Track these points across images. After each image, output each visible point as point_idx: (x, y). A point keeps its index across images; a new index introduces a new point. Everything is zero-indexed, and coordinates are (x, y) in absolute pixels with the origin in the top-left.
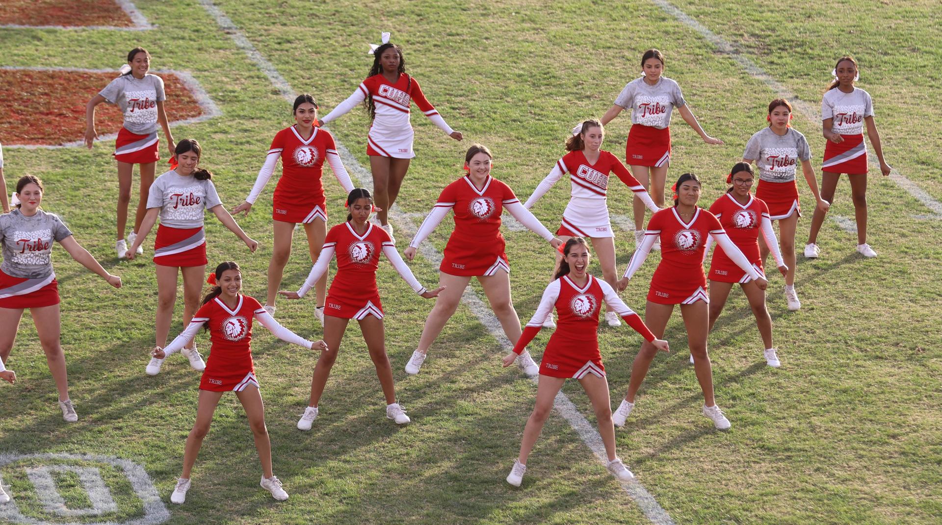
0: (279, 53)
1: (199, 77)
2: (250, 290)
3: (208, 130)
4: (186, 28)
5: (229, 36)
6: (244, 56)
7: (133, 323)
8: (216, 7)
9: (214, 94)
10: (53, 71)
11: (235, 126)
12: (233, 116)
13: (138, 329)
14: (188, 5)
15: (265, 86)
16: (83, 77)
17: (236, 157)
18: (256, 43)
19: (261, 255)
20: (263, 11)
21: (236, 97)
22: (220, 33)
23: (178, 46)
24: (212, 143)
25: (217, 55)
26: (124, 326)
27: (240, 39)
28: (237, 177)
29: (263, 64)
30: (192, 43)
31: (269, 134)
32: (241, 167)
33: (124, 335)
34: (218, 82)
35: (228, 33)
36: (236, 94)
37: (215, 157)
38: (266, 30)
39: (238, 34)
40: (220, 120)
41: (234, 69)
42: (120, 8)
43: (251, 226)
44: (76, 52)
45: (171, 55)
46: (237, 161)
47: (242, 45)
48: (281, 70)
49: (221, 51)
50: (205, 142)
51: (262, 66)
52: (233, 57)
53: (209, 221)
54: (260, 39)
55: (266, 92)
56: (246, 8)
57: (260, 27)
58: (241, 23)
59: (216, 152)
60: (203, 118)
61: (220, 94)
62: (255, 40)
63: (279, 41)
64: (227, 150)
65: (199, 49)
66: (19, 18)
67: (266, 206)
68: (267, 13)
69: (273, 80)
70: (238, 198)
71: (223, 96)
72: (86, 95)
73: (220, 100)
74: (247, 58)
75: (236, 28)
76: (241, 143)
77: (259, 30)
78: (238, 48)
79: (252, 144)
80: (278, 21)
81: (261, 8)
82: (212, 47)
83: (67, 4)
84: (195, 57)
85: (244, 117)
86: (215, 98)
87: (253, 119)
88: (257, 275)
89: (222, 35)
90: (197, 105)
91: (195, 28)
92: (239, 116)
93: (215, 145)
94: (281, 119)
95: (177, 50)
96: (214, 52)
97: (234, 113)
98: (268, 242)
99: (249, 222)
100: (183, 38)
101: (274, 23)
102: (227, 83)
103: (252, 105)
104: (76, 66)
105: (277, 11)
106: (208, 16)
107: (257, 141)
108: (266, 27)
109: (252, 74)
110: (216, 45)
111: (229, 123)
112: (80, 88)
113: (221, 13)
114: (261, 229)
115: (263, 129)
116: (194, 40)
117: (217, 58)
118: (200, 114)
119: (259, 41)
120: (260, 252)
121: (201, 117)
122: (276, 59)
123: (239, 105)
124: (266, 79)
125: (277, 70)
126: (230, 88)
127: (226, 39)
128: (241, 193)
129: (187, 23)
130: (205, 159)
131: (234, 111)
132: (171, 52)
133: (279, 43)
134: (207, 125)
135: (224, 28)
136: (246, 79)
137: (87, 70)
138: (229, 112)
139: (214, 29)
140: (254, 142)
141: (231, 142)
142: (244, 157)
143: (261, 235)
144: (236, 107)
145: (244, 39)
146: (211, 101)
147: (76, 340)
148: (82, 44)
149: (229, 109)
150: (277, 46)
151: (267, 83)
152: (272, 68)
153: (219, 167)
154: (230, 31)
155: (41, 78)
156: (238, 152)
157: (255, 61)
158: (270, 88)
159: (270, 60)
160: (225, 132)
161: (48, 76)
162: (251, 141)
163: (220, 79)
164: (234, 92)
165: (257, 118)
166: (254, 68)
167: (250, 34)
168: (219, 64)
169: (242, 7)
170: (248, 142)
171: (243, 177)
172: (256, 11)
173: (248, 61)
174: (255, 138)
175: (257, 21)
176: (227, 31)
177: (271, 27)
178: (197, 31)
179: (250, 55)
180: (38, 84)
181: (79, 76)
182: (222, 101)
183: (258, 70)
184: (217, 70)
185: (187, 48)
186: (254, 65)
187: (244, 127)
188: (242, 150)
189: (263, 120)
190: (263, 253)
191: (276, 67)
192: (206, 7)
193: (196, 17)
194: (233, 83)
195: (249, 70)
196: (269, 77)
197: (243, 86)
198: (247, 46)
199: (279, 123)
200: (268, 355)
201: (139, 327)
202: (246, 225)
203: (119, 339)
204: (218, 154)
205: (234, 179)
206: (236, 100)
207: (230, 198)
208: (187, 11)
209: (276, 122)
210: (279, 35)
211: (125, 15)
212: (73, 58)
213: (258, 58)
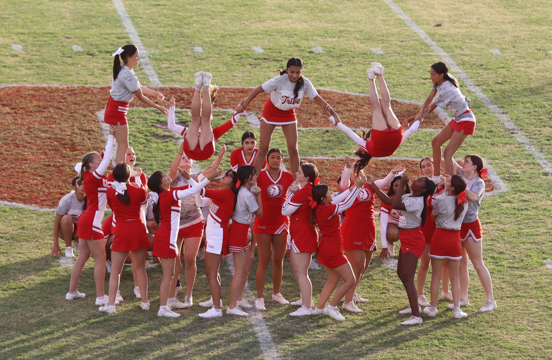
0: (548, 146)
1: (492, 164)
2: (528, 312)
3: (499, 200)
4: (483, 130)
5: (513, 135)
6: (523, 149)
7: (446, 335)
8: (504, 115)
9: (503, 176)
10: (391, 160)
11: (517, 198)
12: (516, 191)
13: (449, 339)
14: (485, 114)
15: (538, 170)
16: (411, 164)
17: (518, 219)
18: (531, 140)
19: (535, 288)
20: (537, 118)
21: (518, 177)
22: (507, 133)
23: (477, 143)
24: (501, 210)
25: (505, 149)
26: (440, 337)
27: (520, 137)
28: (519, 233)
29: (537, 154)
30: (487, 140)
31: (541, 203)
32: (521, 226)
33: (440, 344)
34: (505, 167)
35: (512, 133)
36: (518, 176)
37: (503, 219)
38: (538, 131)
39: (519, 134)
40: (507, 194)
41: (516, 158)
42: (438, 116)
43: (529, 268)
44: (407, 146)
45: (473, 148)
46: (519, 222)
47: (522, 141)
48: (550, 159)
49: (508, 146)
50: (496, 209)
51: (536, 156)
52: (516, 149)
53: (499, 264)
54: (535, 137)
55: (539, 174)
56: (525, 116)
57: (535, 129)
58: (521, 126)
59: (504, 216)
60: (495, 192)
61: (507, 175)
62: (531, 138)
63: (548, 138)
64: (512, 214)
65: (492, 144)
66: (367, 124)
67: (539, 253)
68: (540, 119)
69: (544, 166)
70: (519, 248)
71: (509, 177)
72: (414, 177)
73: (507, 180)
74: (525, 150)
75: (518, 130)
76: (522, 210)
77: (534, 131)
78: (519, 144)
79: (529, 210)
80: (547, 124)
81: (535, 116)
82: (501, 143)
83: (401, 113)
84: (490, 150)
85: (524, 192)
86: (503, 179)
87: (530, 193)
88: (532, 302)
89: (508, 134)
90: (491, 183)
91: (489, 130)
92: (520, 191)
93: (503, 211)
94: (549, 193)
95: (477, 145)
96: (503, 146)
97: (516, 189)
98: (541, 279)
99: (527, 265)
100: (481, 137)
101: (544, 126)
102: (512, 168)
103: (529, 183)
104: (407, 156)
105: (547, 118)
106: (499, 121)
107: (533, 208)
108: (539, 129)
109: (529, 161)
110: (503, 141)
111: (513, 196)
112: (410, 172)
113: (507, 119)
114: (535, 270)
115: (537, 200)
116: (489, 138)
117: (505, 150)
118: (492, 189)
119: (534, 139)
120: (535, 286)
121: (493, 191)
122: (546, 151)
123: (520, 183)
124: (539, 165)
125: (547, 159)
126: (514, 171)
127: (511, 137)
128: (521, 245)
129: (484, 126)
130: (496, 221)
131: (516, 187)
132: (473, 146)
133: (548, 140)
134: (497, 197)
135: (510, 130)
136: (525, 165)
137: (414, 159)
138: (513, 188)
139: (503, 130)
140: (530, 209)
141: (514, 209)
142: (524, 219)
143: (535, 273)
144: (518, 184)
145: (524, 137)
146: (501, 181)
147: (406, 347)
148: (411, 141)
149: (514, 186)
150: (546, 142)
151: (539, 168)
152: (543, 157)
153: (506, 226)
154: (514, 132)
155: (383, 165)
156: (519, 216)
157: (531, 153)
158: (541, 171)
159: (542, 152)
160: (510, 202)
161: (388, 163)
162: (529, 208)
163: (506, 165)
164: (516, 174)
165: (533, 192)
166: (530, 157)
167: (528, 134)
168: (506, 155)
169: (522, 115)
170: (526, 209)
171: (523, 233)
172: (532, 118)
173: (526, 153)
174: (531, 206)
175: (532, 124)
176: (511, 131)
177: (543, 129)
178: (491, 132)
179: (527, 148)
180: (381, 169)
181: (409, 163)
182: (508, 180)
183: (534, 158)
184: (505, 159)
185: (484, 144)
186: (530, 155)
187: (524, 198)
188: (522, 214)
189: (537, 194)
190: (537, 286)
191: (546, 157)
192: (497, 115)
193: (490, 122)
194: (515, 167)
195: (527, 159)
196: (541, 164)
197: (523, 170)
198: (525, 142)
199: (549, 196)
200: (541, 357)
201: (451, 338)
202: (525, 267)
203: (436, 346)
204: (505, 217)
205: (517, 235)
206: (518, 179)
207: (514, 248)
208: (484, 118)
209: (546, 195)
210: (548, 134)
211: (441, 121)
212: (405, 151)
213: (534, 150)
